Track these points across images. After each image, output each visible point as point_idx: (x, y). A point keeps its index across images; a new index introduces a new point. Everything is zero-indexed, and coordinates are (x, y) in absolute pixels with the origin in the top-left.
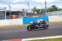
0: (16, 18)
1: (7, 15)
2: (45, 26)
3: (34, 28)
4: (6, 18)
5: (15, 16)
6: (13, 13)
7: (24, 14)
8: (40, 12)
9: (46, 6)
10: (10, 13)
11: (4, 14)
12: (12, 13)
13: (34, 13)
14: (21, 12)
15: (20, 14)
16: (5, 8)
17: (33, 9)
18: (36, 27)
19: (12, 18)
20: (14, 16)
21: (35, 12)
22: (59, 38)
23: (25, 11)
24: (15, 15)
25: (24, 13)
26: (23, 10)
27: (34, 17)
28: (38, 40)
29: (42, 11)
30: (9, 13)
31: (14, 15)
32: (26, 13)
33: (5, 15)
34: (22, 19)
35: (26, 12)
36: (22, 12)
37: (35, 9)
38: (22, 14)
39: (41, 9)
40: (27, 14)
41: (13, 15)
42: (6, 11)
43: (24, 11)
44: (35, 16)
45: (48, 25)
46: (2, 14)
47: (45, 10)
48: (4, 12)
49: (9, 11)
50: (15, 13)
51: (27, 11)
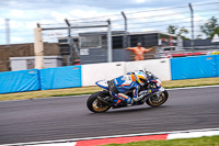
0: (147, 57)
1: (114, 47)
2: (155, 96)
3: (111, 104)
4: (110, 58)
5: (143, 49)
6: (136, 39)
7: (175, 44)
10: (125, 41)
11: (106, 43)
12: (132, 40)
13: (211, 38)
14: (163, 36)
15: (160, 43)
16: (109, 22)
17: (207, 25)
18: (119, 102)
19: (131, 58)
20: (140, 51)
21: (212, 36)
23: (177, 32)
24: (143, 45)
25: (175, 38)
26: (172, 29)
27: (209, 53)
30: (121, 41)
31: (140, 47)
32: (180, 40)
33: (106, 48)
34: (167, 60)
35: (183, 37)
37: (213, 26)
38: (168, 44)
40: (186, 43)
41: (135, 45)
42: (113, 33)
43: (173, 31)
44: (214, 52)
45: (165, 92)
46: (97, 43)
48: (104, 36)
49: (122, 32)
50: (143, 39)
51: (186, 31)
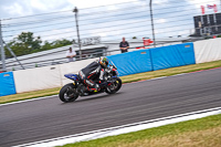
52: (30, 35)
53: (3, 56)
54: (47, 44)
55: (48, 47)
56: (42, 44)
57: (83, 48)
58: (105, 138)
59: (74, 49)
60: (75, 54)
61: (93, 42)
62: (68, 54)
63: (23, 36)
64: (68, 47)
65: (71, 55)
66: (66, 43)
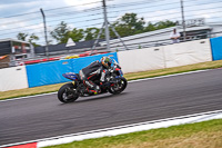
8: (83, 40)
9: (105, 18)
22: (172, 128)
28: (96, 139)
29: (90, 37)
36: (20, 44)
39: (85, 29)
47: (104, 30)
52: (134, 16)
53: (108, 36)
54: (150, 25)
55: (151, 28)
56: (145, 26)
57: (187, 30)
58: (210, 121)
59: (178, 31)
60: (179, 35)
61: (197, 23)
62: (172, 35)
63: (126, 17)
64: (172, 28)
65: (175, 36)
66: (170, 24)
